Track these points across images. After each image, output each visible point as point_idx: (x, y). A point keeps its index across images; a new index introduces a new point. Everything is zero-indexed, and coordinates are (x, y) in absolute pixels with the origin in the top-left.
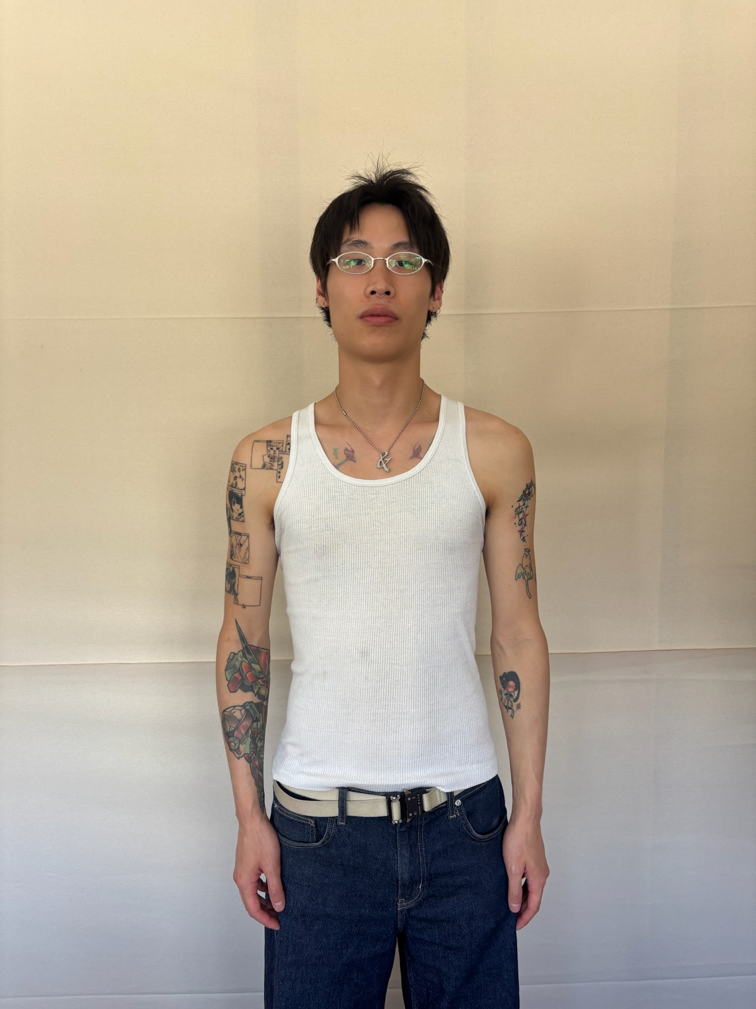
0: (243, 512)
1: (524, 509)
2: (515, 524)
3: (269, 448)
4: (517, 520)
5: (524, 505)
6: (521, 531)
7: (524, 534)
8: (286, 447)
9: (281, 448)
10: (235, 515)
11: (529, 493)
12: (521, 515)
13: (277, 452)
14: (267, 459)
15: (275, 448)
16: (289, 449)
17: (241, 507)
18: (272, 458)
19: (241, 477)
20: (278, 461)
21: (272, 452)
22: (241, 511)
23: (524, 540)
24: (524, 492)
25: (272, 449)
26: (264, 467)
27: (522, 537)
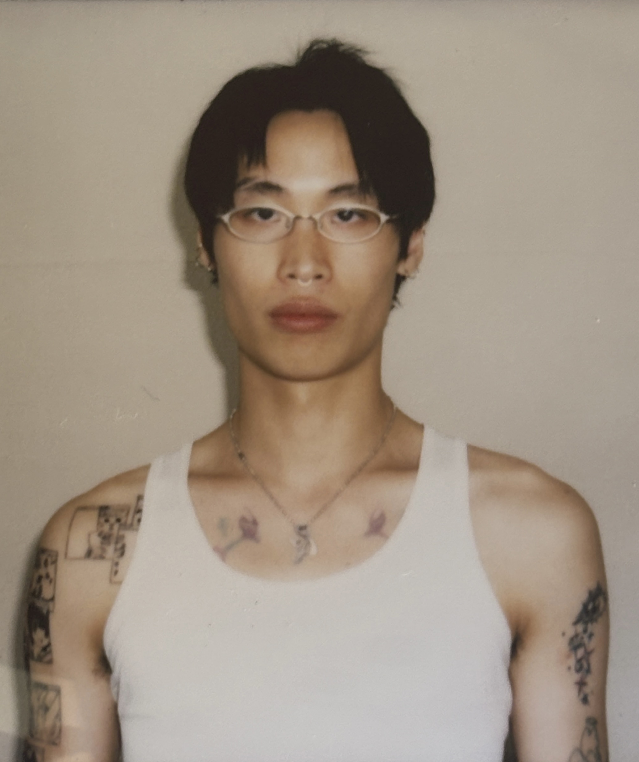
0: (49, 645)
1: (586, 640)
2: (569, 668)
3: (102, 520)
4: (572, 662)
5: (585, 631)
6: (581, 684)
7: (587, 690)
8: (133, 517)
9: (123, 521)
10: (37, 650)
11: (595, 609)
12: (580, 653)
13: (116, 527)
14: (96, 541)
15: (112, 520)
16: (139, 520)
17: (47, 634)
18: (105, 538)
19: (48, 576)
20: (117, 543)
21: (106, 528)
22: (45, 642)
23: (585, 700)
24: (585, 606)
25: (107, 521)
26: (89, 554)
27: (582, 696)
